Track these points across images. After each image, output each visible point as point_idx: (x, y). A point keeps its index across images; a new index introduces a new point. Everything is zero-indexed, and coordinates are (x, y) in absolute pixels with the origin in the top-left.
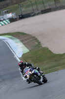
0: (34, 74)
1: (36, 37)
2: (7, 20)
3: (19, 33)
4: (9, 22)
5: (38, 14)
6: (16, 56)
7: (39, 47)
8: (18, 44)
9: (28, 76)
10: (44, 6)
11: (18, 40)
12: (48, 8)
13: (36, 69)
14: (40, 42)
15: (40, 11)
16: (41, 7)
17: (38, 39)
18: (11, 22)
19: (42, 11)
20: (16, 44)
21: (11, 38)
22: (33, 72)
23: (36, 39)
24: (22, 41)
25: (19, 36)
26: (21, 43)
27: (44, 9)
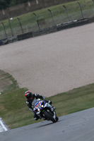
0: (47, 108)
1: (11, 74)
5: (13, 41)
7: (15, 88)
10: (22, 30)
12: (27, 31)
13: (47, 102)
14: (16, 81)
15: (15, 37)
16: (17, 31)
17: (13, 76)
19: (18, 36)
22: (46, 106)
23: (10, 77)
27: (21, 34)
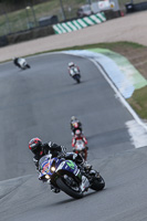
2: (99, 15)
3: (126, 43)
4: (104, 19)
6: (118, 95)
8: (124, 68)
9: (47, 177)
11: (124, 59)
18: (107, 19)
20: (120, 68)
21: (108, 54)
24: (133, 62)
25: (126, 51)
26: (131, 66)
